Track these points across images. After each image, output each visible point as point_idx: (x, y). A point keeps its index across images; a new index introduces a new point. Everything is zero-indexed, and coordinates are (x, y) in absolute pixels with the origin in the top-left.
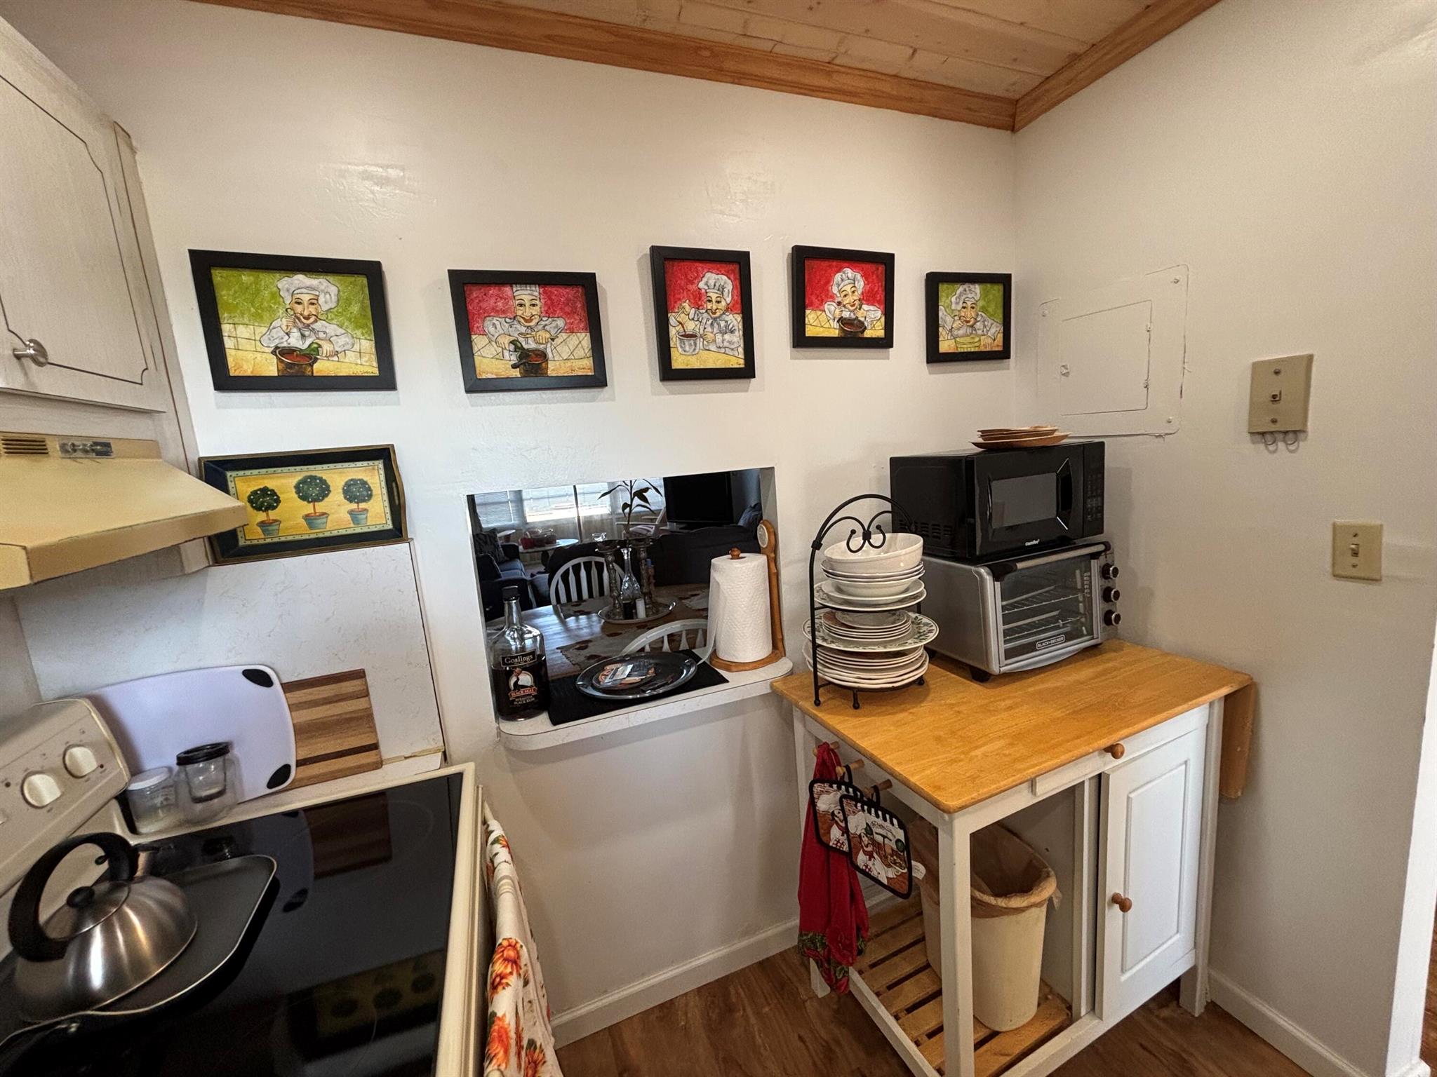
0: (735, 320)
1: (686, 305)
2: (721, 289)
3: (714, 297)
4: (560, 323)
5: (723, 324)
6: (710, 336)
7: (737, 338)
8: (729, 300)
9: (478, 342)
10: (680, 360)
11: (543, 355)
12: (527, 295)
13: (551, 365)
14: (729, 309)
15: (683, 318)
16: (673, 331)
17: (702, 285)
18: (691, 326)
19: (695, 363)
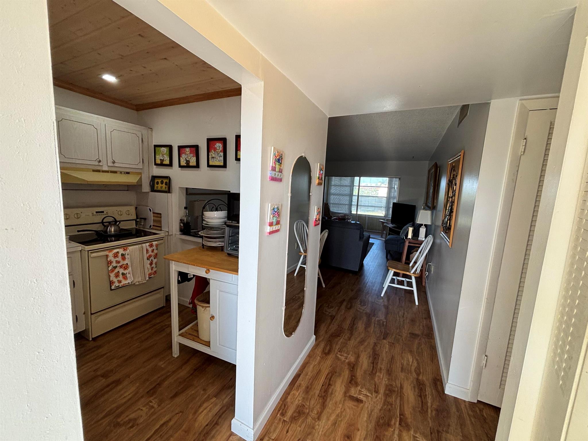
0: (222, 154)
1: (213, 151)
2: (220, 147)
3: (218, 149)
4: (192, 155)
5: (219, 155)
6: (217, 158)
7: (222, 158)
8: (221, 149)
9: (181, 158)
10: (211, 163)
11: (189, 161)
12: (188, 150)
13: (190, 163)
14: (221, 151)
15: (212, 154)
16: (210, 157)
17: (216, 146)
18: (213, 155)
19: (214, 164)
